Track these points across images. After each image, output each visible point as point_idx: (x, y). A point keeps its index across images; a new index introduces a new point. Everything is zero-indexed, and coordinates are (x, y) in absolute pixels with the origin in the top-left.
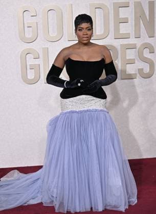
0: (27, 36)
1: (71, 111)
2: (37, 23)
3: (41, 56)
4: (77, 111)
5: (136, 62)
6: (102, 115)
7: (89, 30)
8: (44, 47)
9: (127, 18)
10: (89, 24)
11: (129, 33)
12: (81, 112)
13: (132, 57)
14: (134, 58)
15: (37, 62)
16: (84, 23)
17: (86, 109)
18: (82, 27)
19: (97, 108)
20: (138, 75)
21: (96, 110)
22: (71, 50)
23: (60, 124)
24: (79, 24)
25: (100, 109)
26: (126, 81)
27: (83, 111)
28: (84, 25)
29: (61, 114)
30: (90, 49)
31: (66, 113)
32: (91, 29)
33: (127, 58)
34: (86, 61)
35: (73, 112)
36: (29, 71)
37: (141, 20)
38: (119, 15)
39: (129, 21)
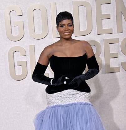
0: (14, 34)
1: (57, 105)
2: (23, 22)
3: (28, 53)
4: (63, 104)
5: (119, 56)
6: (87, 108)
7: (71, 26)
8: (30, 44)
9: (110, 14)
10: (70, 20)
11: (112, 29)
12: (66, 106)
13: (115, 52)
14: (117, 52)
15: (24, 59)
16: (65, 19)
17: (71, 103)
18: (63, 23)
19: (81, 102)
20: (121, 69)
21: (81, 104)
22: (54, 47)
23: (46, 118)
24: (60, 21)
25: (84, 102)
26: (109, 74)
27: (69, 105)
28: (66, 22)
29: (47, 108)
30: (73, 46)
31: (52, 107)
32: (72, 25)
33: (111, 52)
34: (69, 57)
35: (58, 106)
36: (17, 67)
37: (122, 16)
38: (101, 12)
39: (111, 17)
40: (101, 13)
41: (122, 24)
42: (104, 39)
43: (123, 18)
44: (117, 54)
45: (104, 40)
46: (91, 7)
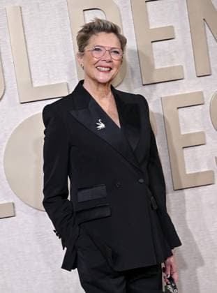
11: (181, 67)
14: (202, 130)
33: (183, 132)
37: (207, 28)
38: (148, 22)
39: (177, 35)
40: (149, 25)
41: (208, 51)
42: (163, 96)
43: (209, 34)
44: (203, 134)
45: (161, 98)
46: (119, 11)
